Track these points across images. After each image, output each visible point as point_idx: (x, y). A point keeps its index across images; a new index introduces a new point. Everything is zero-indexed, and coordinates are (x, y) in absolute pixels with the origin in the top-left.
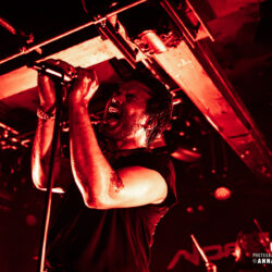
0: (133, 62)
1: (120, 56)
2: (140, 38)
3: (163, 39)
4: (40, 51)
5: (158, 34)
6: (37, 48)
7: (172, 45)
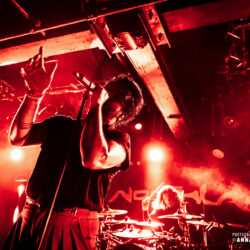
0: (110, 53)
1: (102, 47)
2: (119, 37)
3: (135, 40)
4: (44, 34)
5: (133, 36)
6: (42, 31)
7: (141, 45)
